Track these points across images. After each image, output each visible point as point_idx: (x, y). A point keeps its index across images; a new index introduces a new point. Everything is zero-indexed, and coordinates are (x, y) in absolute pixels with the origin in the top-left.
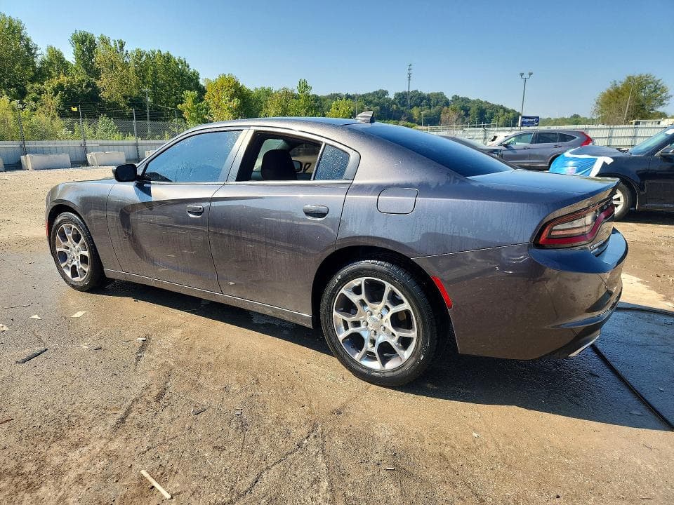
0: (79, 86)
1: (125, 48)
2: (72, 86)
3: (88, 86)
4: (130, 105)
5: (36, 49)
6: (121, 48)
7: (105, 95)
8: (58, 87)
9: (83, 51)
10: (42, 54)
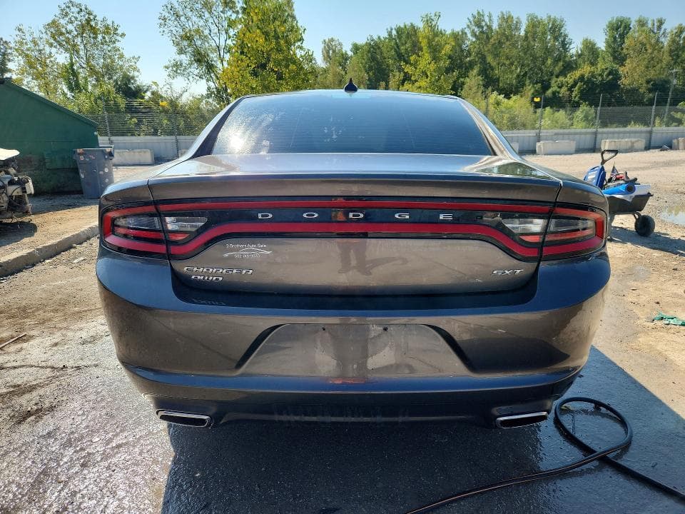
0: (600, 75)
1: (663, 27)
2: (593, 76)
3: (609, 74)
4: (650, 91)
5: (570, 43)
6: (659, 28)
7: (625, 82)
8: (579, 78)
9: (615, 38)
10: (575, 48)
